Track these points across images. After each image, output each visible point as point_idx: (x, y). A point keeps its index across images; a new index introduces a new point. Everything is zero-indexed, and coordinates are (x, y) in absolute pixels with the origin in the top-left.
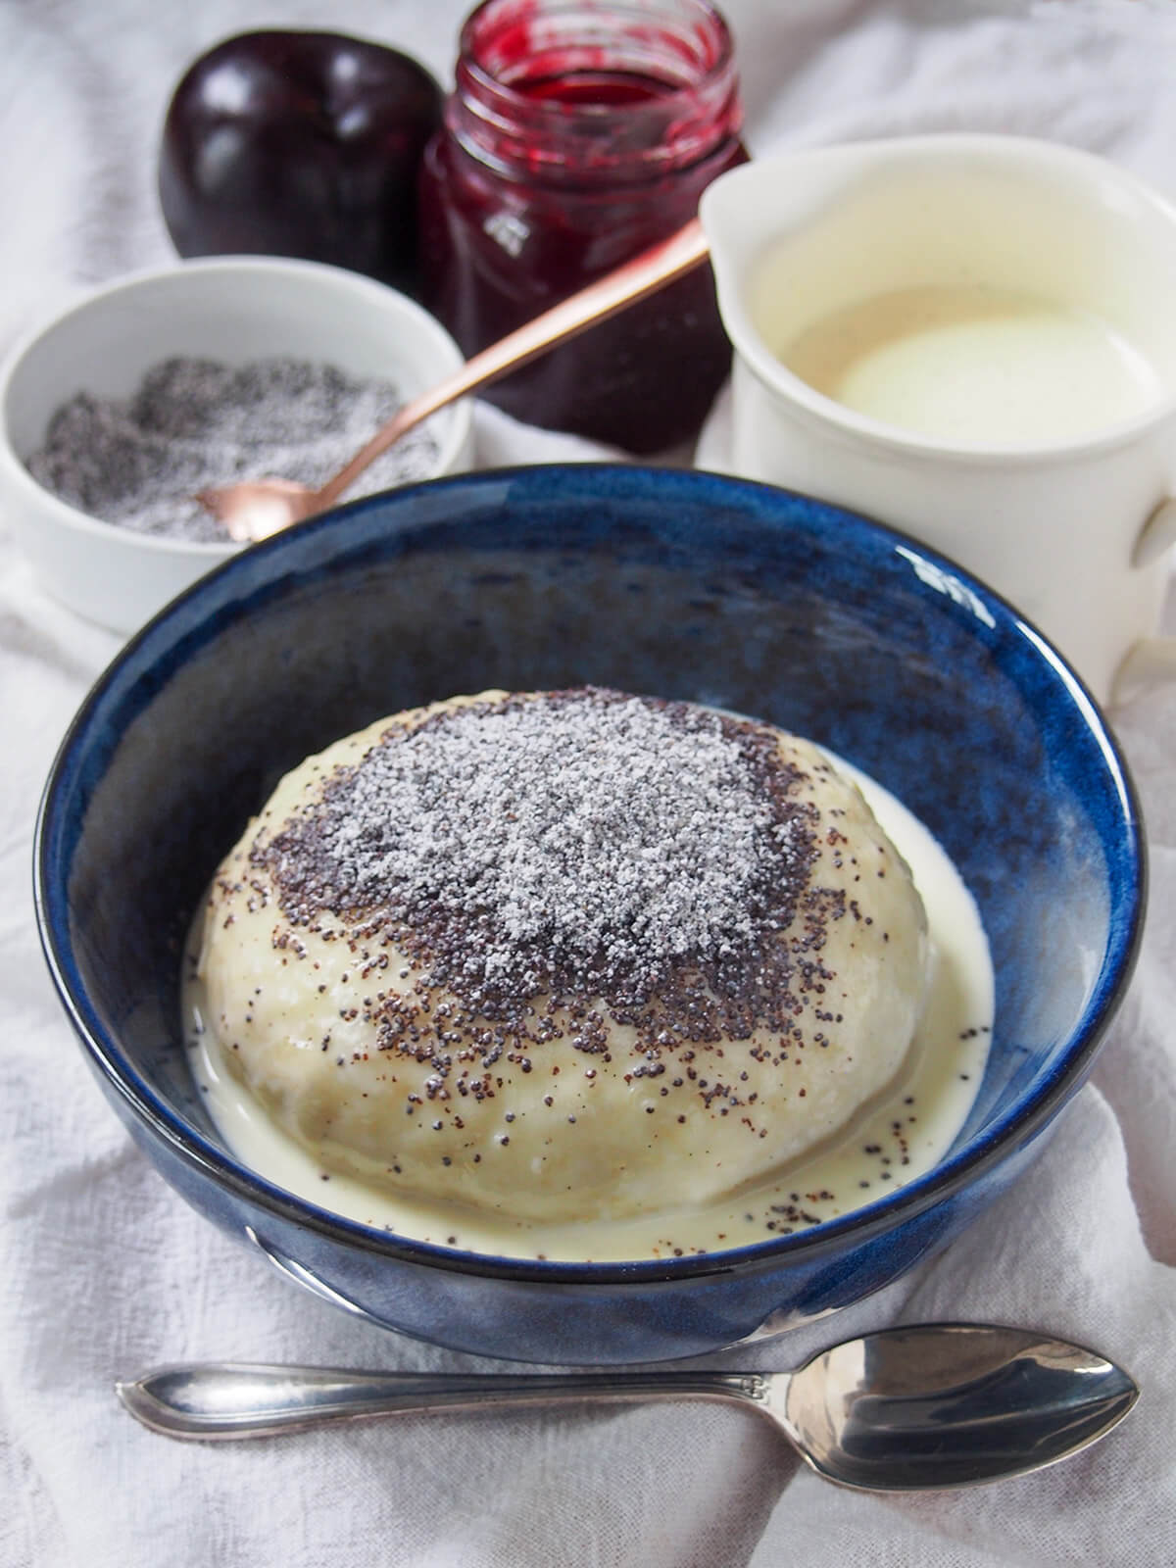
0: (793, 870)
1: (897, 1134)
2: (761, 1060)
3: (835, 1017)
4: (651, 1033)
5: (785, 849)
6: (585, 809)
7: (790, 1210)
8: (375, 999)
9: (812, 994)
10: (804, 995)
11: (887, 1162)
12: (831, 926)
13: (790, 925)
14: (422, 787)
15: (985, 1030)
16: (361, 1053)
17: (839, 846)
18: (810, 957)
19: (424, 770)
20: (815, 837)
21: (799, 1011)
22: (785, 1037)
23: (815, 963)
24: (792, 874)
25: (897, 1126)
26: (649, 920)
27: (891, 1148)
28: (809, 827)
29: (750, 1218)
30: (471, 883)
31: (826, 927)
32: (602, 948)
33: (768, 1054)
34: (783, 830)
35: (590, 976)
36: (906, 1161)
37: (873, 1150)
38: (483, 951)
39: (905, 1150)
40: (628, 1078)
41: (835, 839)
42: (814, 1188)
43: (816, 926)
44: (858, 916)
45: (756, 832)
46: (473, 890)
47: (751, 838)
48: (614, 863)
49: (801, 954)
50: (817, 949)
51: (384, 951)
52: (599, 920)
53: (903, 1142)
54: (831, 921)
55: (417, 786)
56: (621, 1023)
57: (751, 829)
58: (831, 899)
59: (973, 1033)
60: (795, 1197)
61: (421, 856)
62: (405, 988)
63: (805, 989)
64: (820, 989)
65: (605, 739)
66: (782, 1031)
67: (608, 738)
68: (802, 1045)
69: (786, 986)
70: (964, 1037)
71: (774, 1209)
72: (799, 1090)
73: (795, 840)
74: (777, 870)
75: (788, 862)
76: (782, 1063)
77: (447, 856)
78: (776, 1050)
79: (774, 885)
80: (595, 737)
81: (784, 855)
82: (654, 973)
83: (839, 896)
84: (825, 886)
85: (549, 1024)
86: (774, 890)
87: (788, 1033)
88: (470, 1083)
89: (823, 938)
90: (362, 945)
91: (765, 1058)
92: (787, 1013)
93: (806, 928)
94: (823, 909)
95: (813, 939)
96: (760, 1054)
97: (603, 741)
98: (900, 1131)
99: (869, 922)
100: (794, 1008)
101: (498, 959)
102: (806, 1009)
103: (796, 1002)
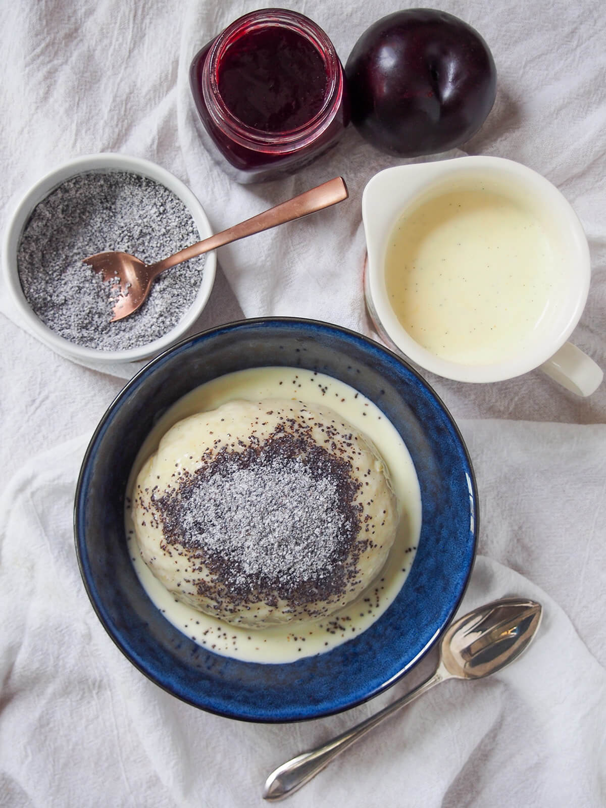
0: (350, 539)
1: (376, 594)
3: (358, 582)
4: (293, 602)
5: (348, 533)
6: (276, 534)
7: (335, 624)
8: (196, 580)
9: (351, 579)
10: (348, 580)
11: (371, 605)
12: (361, 555)
13: (346, 560)
14: (217, 508)
15: (415, 548)
16: (192, 593)
17: (369, 521)
18: (352, 568)
20: (360, 521)
21: (345, 586)
22: (340, 595)
23: (354, 569)
24: (349, 541)
25: (377, 590)
26: (295, 570)
27: (373, 601)
28: (358, 518)
29: (321, 626)
30: (233, 551)
31: (359, 556)
32: (278, 578)
33: (333, 601)
35: (273, 586)
36: (378, 606)
37: (367, 600)
38: (236, 575)
39: (378, 601)
40: (283, 612)
41: (367, 519)
42: (344, 616)
43: (356, 556)
44: (372, 546)
45: (338, 529)
46: (233, 554)
47: (336, 533)
48: (285, 553)
49: (349, 568)
50: (355, 564)
51: (201, 566)
52: (278, 570)
53: (378, 598)
54: (362, 552)
56: (282, 599)
57: (336, 528)
58: (363, 544)
59: (410, 550)
60: (337, 619)
62: (207, 579)
64: (354, 577)
66: (339, 593)
68: (345, 594)
69: (342, 581)
70: (407, 552)
71: (330, 623)
73: (352, 527)
74: (344, 542)
76: (337, 602)
77: (224, 541)
78: (336, 599)
81: (348, 535)
82: (295, 586)
83: (366, 542)
84: (361, 540)
85: (258, 597)
86: (342, 550)
87: (341, 593)
88: (228, 608)
89: (358, 560)
90: (193, 560)
92: (341, 588)
93: (352, 559)
94: (359, 549)
95: (354, 562)
96: (330, 602)
98: (378, 593)
99: (376, 546)
101: (241, 579)
102: (348, 584)
103: (345, 584)
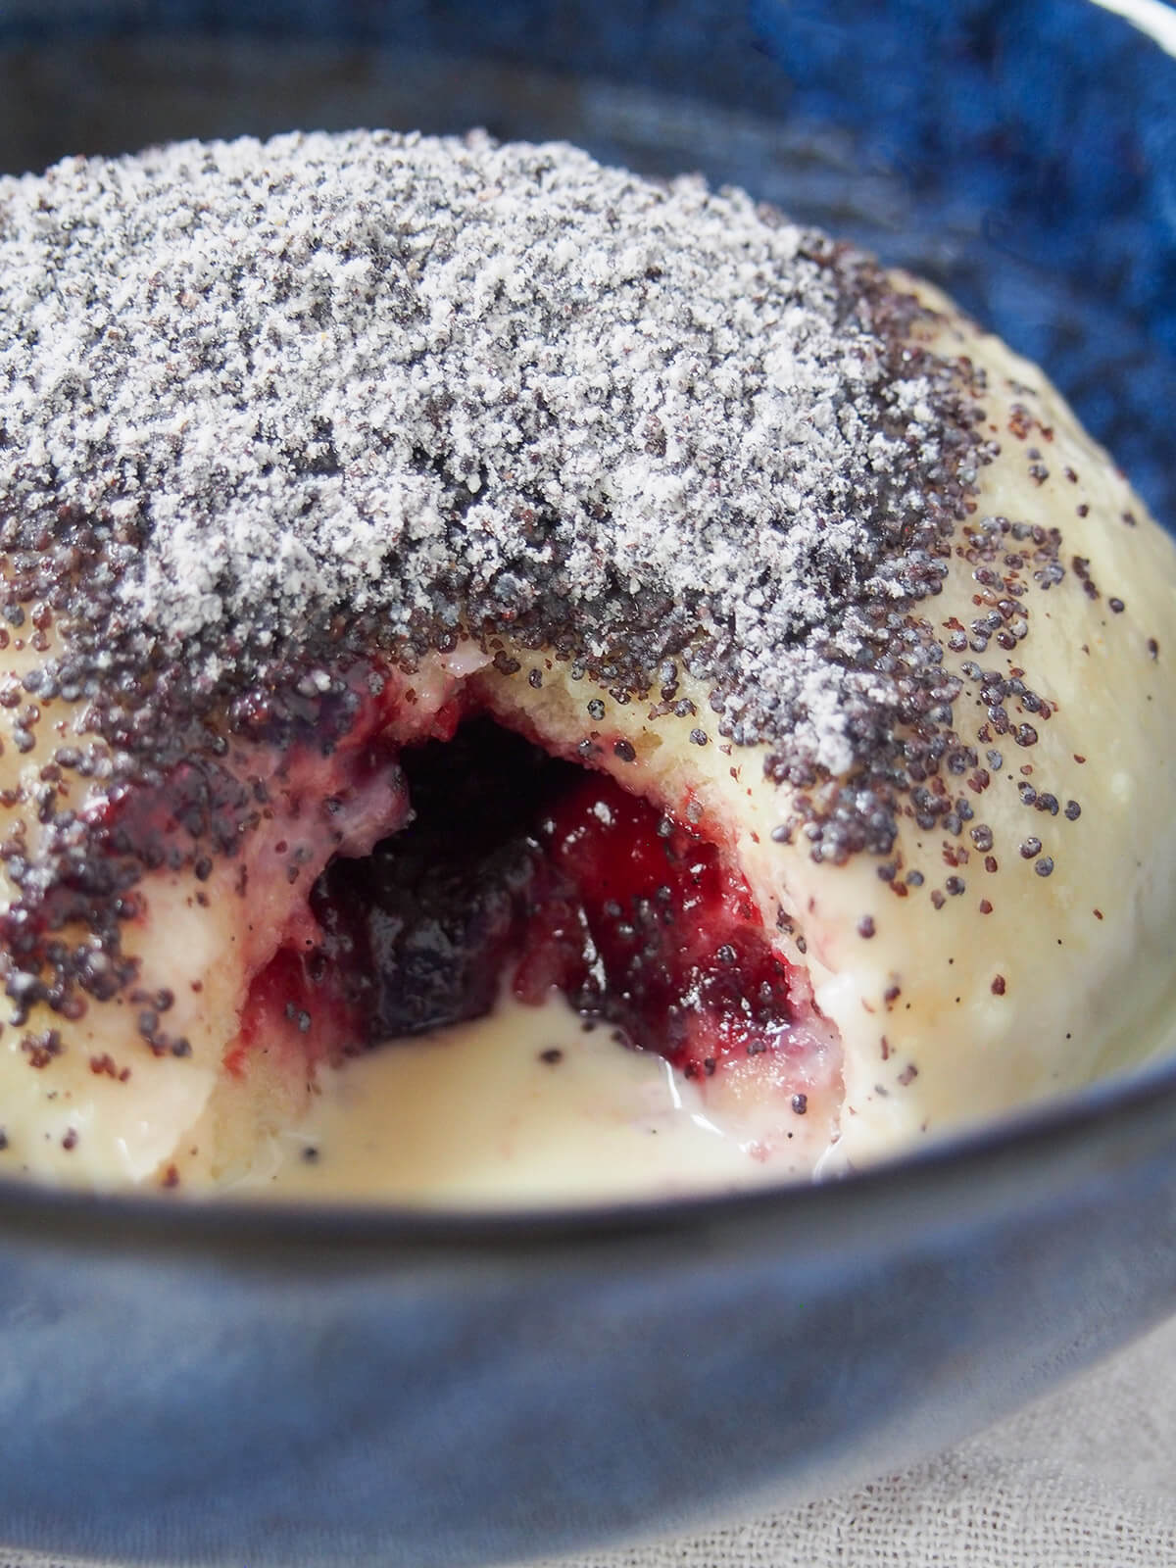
0: (933, 474)
2: (901, 891)
3: (1063, 806)
5: (914, 430)
9: (1005, 745)
10: (989, 746)
12: (1034, 599)
13: (937, 591)
14: (58, 252)
17: (1034, 439)
18: (994, 661)
19: (62, 217)
20: (981, 416)
21: (982, 783)
22: (954, 842)
23: (1006, 675)
24: (932, 484)
28: (964, 396)
31: (1024, 601)
33: (919, 878)
34: (911, 392)
41: (1027, 426)
43: (1003, 595)
44: (1090, 588)
45: (842, 394)
47: (829, 405)
49: (969, 655)
50: (1009, 644)
54: (1034, 587)
55: (47, 249)
57: (832, 386)
58: (1027, 545)
61: (44, 392)
63: (992, 733)
64: (1028, 740)
65: (499, 183)
66: (946, 825)
67: (505, 182)
68: (992, 865)
69: (947, 719)
72: (990, 979)
73: (939, 412)
74: (897, 474)
75: (924, 459)
76: (953, 902)
78: (938, 874)
79: (891, 507)
80: (473, 180)
81: (915, 445)
83: (1048, 541)
84: (1014, 517)
86: (892, 517)
87: (959, 831)
89: (1018, 625)
91: (911, 889)
92: (957, 786)
93: (978, 600)
94: (1014, 562)
95: (998, 623)
96: (901, 877)
97: (494, 191)
99: (1118, 607)
100: (971, 773)
102: (999, 779)
103: (975, 761)
